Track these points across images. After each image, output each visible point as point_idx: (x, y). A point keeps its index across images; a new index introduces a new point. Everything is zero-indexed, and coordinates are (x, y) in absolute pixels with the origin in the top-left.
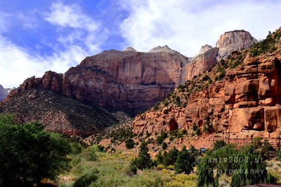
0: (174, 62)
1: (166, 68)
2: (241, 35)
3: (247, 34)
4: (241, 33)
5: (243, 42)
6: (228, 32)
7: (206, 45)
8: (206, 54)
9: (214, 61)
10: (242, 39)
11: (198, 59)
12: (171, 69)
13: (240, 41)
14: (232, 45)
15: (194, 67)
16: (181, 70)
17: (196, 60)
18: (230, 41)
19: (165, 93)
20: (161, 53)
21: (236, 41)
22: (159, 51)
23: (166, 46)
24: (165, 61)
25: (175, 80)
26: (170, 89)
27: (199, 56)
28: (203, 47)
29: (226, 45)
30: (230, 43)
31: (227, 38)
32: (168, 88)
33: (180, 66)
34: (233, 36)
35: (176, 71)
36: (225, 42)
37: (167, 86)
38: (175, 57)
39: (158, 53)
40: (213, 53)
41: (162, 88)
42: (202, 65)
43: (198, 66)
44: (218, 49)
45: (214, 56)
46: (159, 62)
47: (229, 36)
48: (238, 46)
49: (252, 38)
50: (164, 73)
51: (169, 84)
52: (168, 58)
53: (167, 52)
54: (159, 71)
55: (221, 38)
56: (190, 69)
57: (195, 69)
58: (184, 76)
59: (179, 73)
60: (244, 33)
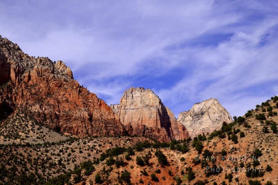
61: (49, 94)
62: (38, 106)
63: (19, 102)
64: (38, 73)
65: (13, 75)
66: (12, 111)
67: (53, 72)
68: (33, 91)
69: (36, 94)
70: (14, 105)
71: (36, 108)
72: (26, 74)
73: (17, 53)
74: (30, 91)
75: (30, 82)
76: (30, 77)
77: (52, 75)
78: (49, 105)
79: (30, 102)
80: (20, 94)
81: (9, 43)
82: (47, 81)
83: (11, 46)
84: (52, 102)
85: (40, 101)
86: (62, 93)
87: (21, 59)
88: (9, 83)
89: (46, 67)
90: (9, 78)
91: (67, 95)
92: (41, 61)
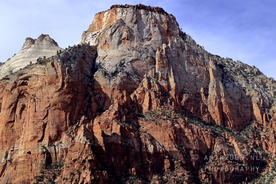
2: (156, 21)
4: (157, 15)
5: (165, 42)
6: (122, 7)
7: (43, 37)
9: (86, 82)
10: (161, 33)
11: (38, 71)
13: (156, 37)
14: (135, 44)
15: (21, 95)
17: (29, 72)
18: (130, 31)
21: (145, 36)
27: (41, 62)
28: (33, 41)
29: (120, 42)
30: (130, 37)
31: (122, 22)
34: (138, 21)
36: (117, 34)
40: (84, 58)
43: (39, 94)
44: (94, 50)
47: (128, 16)
48: (150, 50)
49: (183, 35)
55: (100, 19)
56: (6, 101)
60: (164, 18)
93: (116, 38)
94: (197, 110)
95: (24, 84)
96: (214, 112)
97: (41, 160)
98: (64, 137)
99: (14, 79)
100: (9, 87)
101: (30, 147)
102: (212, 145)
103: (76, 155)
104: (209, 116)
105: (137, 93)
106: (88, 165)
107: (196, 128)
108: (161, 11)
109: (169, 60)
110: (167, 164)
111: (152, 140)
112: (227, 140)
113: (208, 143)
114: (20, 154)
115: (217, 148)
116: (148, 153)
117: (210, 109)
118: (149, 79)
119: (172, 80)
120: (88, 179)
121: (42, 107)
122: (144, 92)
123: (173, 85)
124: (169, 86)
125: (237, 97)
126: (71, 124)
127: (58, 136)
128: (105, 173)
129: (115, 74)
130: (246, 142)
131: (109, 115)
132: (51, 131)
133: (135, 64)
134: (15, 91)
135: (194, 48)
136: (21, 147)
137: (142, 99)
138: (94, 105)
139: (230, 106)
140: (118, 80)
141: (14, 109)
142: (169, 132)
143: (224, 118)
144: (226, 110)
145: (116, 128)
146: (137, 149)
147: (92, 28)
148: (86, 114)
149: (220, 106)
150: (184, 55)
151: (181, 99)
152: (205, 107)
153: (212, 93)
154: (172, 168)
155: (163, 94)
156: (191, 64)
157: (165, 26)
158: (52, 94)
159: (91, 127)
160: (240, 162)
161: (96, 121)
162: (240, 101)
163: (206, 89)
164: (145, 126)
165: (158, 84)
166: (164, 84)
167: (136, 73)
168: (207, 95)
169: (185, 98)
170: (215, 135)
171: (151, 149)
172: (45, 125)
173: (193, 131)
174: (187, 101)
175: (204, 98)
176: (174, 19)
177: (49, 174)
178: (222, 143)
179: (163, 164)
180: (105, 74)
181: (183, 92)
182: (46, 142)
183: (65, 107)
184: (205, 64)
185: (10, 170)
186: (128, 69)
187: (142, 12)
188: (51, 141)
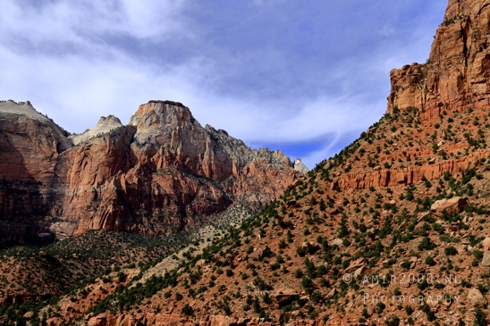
0: (44, 139)
1: (24, 149)
2: (176, 111)
3: (186, 111)
4: (177, 108)
5: (179, 124)
6: (155, 102)
7: (110, 116)
8: (113, 135)
9: (125, 149)
10: (178, 119)
11: (97, 142)
12: (36, 153)
13: (175, 121)
14: (160, 126)
15: (85, 156)
16: (58, 159)
17: (91, 142)
18: (158, 117)
19: (15, 203)
20: (17, 117)
21: (168, 121)
22: (12, 111)
23: (29, 103)
24: (25, 135)
25: (41, 177)
26: (27, 196)
27: (99, 136)
28: (104, 118)
29: (150, 124)
30: (158, 121)
31: (154, 112)
32: (25, 192)
33: (55, 150)
34: (164, 111)
35: (47, 158)
36: (149, 119)
37: (22, 188)
38: (47, 130)
39: (9, 115)
40: (126, 134)
41: (10, 191)
42: (102, 154)
43: (94, 156)
44: (134, 129)
45: (128, 141)
46: (9, 135)
47: (158, 108)
48: (169, 130)
49: (193, 120)
50: (19, 160)
51: (28, 184)
52: (31, 130)
53: (30, 117)
54: (7, 155)
55: (142, 109)
56: (77, 159)
57: (86, 159)
58: (63, 171)
59: (53, 165)
60: (181, 109)
61: (265, 183)
62: (254, 196)
63: (239, 193)
64: (256, 165)
65: (234, 169)
66: (231, 202)
67: (270, 162)
68: (251, 182)
69: (253, 185)
70: (233, 197)
71: (252, 198)
72: (246, 167)
73: (239, 149)
74: (248, 182)
75: (249, 174)
76: (248, 169)
77: (269, 165)
78: (265, 194)
79: (248, 193)
80: (239, 186)
81: (233, 139)
82: (264, 171)
83: (235, 142)
84: (268, 190)
85: (257, 191)
86: (278, 181)
87: (243, 153)
88: (231, 177)
89: (264, 158)
90: (231, 173)
91: (282, 182)
92: (258, 153)
93: (148, 122)
94: (195, 168)
95: (88, 149)
96: (206, 169)
97: (92, 196)
98: (107, 182)
99: (82, 146)
100: (79, 151)
101: (86, 187)
102: (198, 190)
103: (108, 195)
104: (203, 172)
105: (155, 157)
106: (112, 202)
107: (188, 180)
108: (180, 105)
109: (180, 136)
110: (166, 201)
111: (159, 187)
112: (208, 187)
113: (195, 189)
114: (81, 191)
115: (201, 192)
116: (155, 195)
117: (203, 167)
118: (163, 149)
119: (178, 150)
120: (111, 211)
121: (95, 164)
122: (159, 157)
123: (179, 153)
124: (176, 153)
125: (223, 160)
126: (112, 175)
127: (103, 182)
128: (122, 207)
129: (144, 145)
130: (222, 189)
131: (133, 171)
132: (99, 179)
133: (158, 139)
134: (83, 153)
135: (198, 128)
136: (82, 187)
137: (157, 161)
138: (128, 164)
139: (217, 165)
140: (145, 148)
141: (81, 164)
142: (170, 182)
143: (211, 173)
144: (214, 168)
145: (135, 180)
146: (148, 193)
147: (137, 114)
148: (122, 169)
149: (210, 165)
150: (191, 133)
151: (184, 160)
152: (201, 166)
153: (206, 157)
154: (169, 204)
155: (172, 158)
156: (195, 138)
157: (181, 115)
158: (102, 156)
159: (119, 179)
160: (214, 201)
161: (123, 175)
162: (225, 162)
163: (203, 155)
164: (156, 178)
165: (169, 152)
166: (173, 152)
167: (158, 144)
168: (202, 158)
169: (188, 160)
170: (201, 184)
171: (156, 192)
172: (96, 175)
173: (186, 182)
174: (189, 162)
175: (200, 160)
176: (188, 109)
177: (94, 205)
178: (204, 189)
179: (163, 202)
180: (138, 144)
181: (187, 156)
182: (95, 185)
183: (109, 165)
184: (204, 139)
185: (75, 200)
186: (153, 141)
187: (167, 105)
188: (99, 185)
